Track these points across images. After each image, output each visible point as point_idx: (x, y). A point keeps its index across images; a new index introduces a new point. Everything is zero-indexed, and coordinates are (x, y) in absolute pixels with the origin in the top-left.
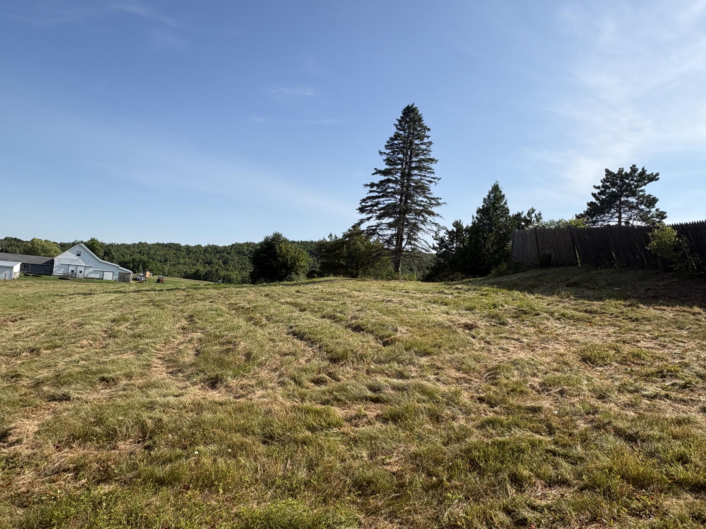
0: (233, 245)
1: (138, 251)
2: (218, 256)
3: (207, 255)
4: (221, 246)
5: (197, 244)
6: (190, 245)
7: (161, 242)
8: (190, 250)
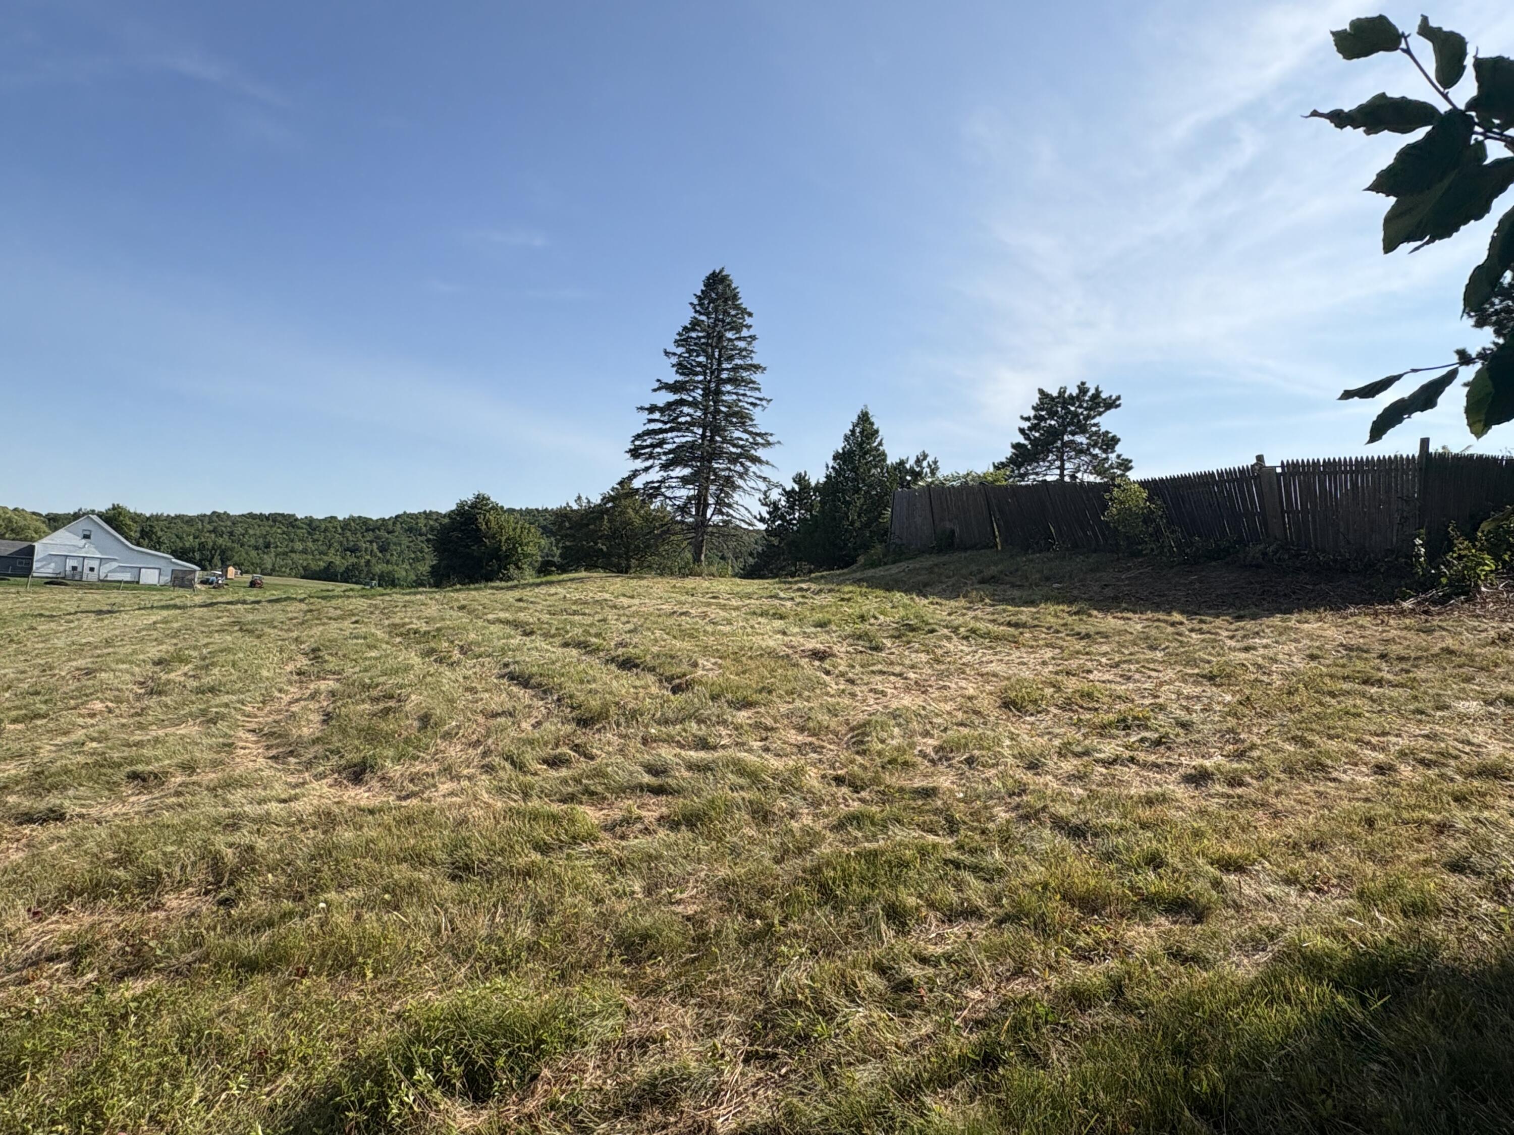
0: (397, 517)
1: (211, 528)
2: (370, 536)
3: (348, 534)
4: (375, 518)
5: (328, 515)
6: (315, 517)
7: (257, 512)
8: (314, 525)
